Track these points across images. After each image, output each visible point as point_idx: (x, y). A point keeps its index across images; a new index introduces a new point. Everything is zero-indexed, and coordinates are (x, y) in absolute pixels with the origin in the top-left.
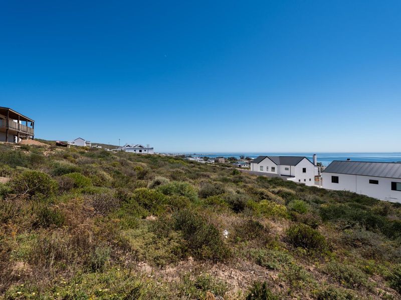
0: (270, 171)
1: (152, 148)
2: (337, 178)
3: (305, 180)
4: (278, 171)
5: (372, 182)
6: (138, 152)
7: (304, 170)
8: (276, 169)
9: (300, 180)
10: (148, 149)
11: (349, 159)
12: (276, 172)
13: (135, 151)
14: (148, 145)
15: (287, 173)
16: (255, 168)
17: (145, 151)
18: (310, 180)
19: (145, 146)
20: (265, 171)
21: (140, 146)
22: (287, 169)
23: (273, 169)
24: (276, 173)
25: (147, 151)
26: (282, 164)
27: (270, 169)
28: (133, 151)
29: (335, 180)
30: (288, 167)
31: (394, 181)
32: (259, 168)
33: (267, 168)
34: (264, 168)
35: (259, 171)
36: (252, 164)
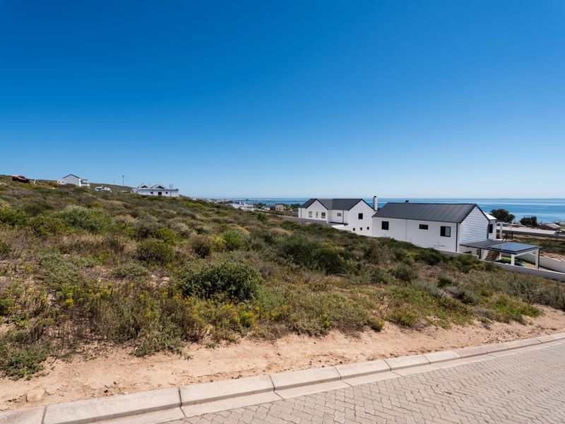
0: (320, 218)
1: (177, 190)
3: (361, 229)
4: (330, 217)
5: (422, 227)
6: (156, 194)
7: (361, 216)
8: (327, 215)
9: (354, 229)
10: (171, 191)
11: (407, 201)
12: (326, 219)
13: (152, 193)
14: (171, 186)
15: (339, 219)
16: (303, 214)
17: (167, 193)
18: (368, 228)
19: (167, 187)
20: (314, 218)
21: (160, 187)
22: (339, 215)
23: (323, 214)
25: (169, 193)
26: (334, 208)
27: (320, 215)
28: (149, 194)
29: (385, 226)
30: (341, 212)
32: (308, 214)
33: (317, 214)
34: (313, 214)
35: (308, 218)
36: (300, 209)
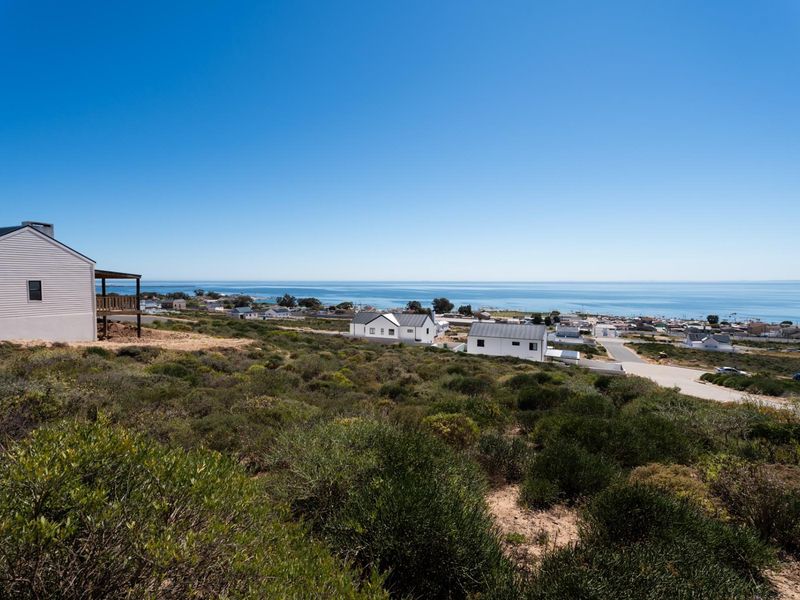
0: (386, 335)
2: (483, 341)
3: (428, 341)
4: (400, 334)
5: (514, 344)
8: (396, 332)
9: (423, 343)
12: (395, 337)
15: (412, 336)
20: (378, 335)
22: (410, 331)
23: (392, 331)
24: (397, 338)
27: (386, 332)
29: (481, 343)
30: (413, 328)
31: (531, 342)
32: (368, 331)
33: (382, 331)
34: (376, 331)
35: (368, 335)
36: (352, 325)
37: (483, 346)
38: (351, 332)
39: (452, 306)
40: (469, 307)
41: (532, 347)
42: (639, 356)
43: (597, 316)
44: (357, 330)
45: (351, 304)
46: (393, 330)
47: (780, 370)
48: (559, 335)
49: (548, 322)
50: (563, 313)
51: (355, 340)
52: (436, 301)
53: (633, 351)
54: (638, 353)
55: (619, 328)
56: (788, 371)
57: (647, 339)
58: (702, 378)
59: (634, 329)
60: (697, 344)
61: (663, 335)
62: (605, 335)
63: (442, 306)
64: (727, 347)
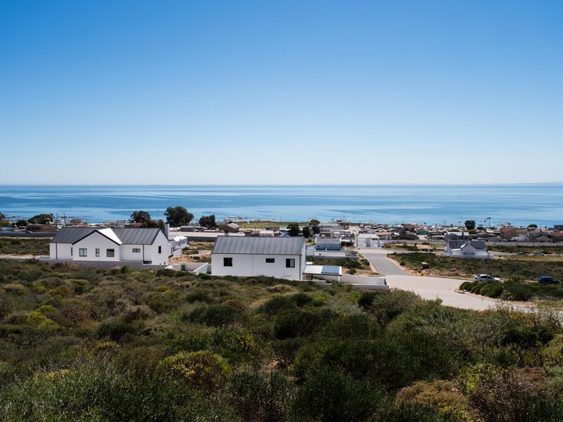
0: (103, 257)
2: (231, 259)
4: (122, 255)
5: (269, 261)
7: (160, 250)
8: (117, 253)
12: (116, 258)
15: (138, 256)
20: (91, 257)
22: (136, 250)
23: (111, 252)
24: (118, 260)
27: (104, 253)
29: (228, 262)
30: (140, 247)
31: (288, 258)
32: (76, 252)
33: (97, 251)
34: (90, 252)
35: (76, 257)
36: (52, 246)
37: (231, 265)
38: (52, 255)
39: (191, 217)
40: (212, 218)
41: (289, 263)
42: (402, 268)
43: (359, 225)
44: (60, 252)
45: (50, 217)
46: (113, 251)
47: (527, 274)
48: (318, 249)
49: (306, 234)
50: (323, 222)
51: (58, 265)
52: (170, 211)
53: (396, 263)
54: (402, 264)
55: (382, 238)
56: (534, 275)
57: (410, 248)
58: (461, 288)
59: (396, 238)
60: (456, 252)
61: (424, 244)
62: (368, 246)
63: (178, 217)
64: (482, 254)
